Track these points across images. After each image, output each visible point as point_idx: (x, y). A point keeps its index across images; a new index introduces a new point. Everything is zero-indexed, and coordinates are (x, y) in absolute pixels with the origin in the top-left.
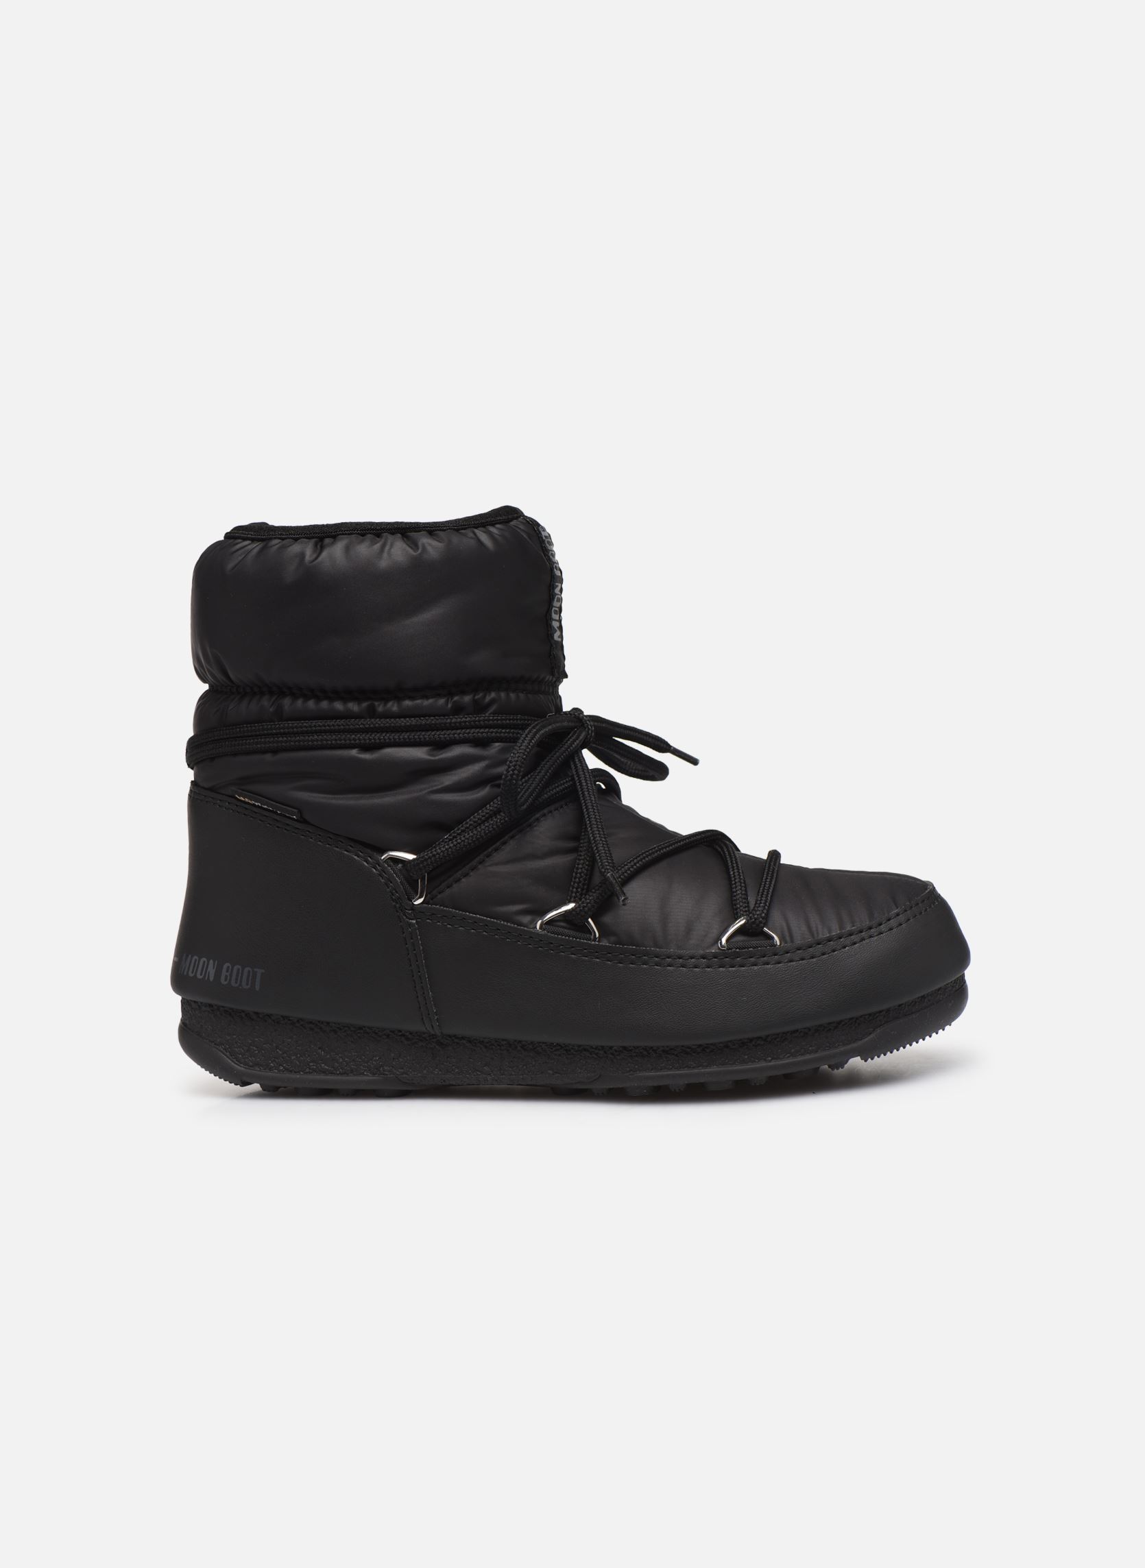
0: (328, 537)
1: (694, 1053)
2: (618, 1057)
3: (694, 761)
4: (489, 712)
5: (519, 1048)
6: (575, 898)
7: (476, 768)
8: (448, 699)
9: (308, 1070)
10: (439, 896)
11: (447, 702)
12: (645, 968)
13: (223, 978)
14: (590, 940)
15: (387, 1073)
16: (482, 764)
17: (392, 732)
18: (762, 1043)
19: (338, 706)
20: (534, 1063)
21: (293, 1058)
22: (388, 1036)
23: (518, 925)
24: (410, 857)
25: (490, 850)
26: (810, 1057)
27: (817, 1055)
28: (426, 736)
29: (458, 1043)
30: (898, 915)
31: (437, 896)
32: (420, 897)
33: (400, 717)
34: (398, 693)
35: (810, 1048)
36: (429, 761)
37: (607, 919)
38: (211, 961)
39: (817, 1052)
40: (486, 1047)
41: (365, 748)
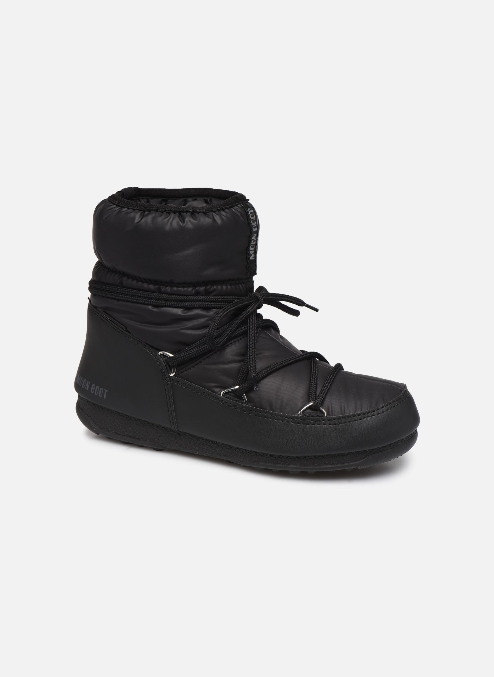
0: (147, 211)
1: (283, 458)
2: (251, 454)
3: (316, 310)
4: (212, 295)
5: (211, 442)
6: (239, 383)
7: (203, 320)
8: (193, 288)
9: (124, 434)
10: (181, 374)
11: (192, 290)
12: (265, 419)
13: (91, 391)
14: (243, 403)
15: (156, 442)
16: (206, 319)
17: (167, 301)
18: (313, 458)
19: (146, 285)
20: (216, 450)
21: (118, 428)
22: (157, 426)
23: (213, 392)
24: (171, 355)
25: (205, 357)
26: (334, 466)
27: (338, 465)
28: (182, 304)
29: (186, 435)
30: (383, 407)
31: (180, 374)
32: (173, 373)
33: (171, 294)
34: (171, 284)
35: (335, 462)
36: (182, 315)
37: (252, 395)
38: (88, 382)
39: (338, 464)
40: (197, 439)
41: (155, 306)
